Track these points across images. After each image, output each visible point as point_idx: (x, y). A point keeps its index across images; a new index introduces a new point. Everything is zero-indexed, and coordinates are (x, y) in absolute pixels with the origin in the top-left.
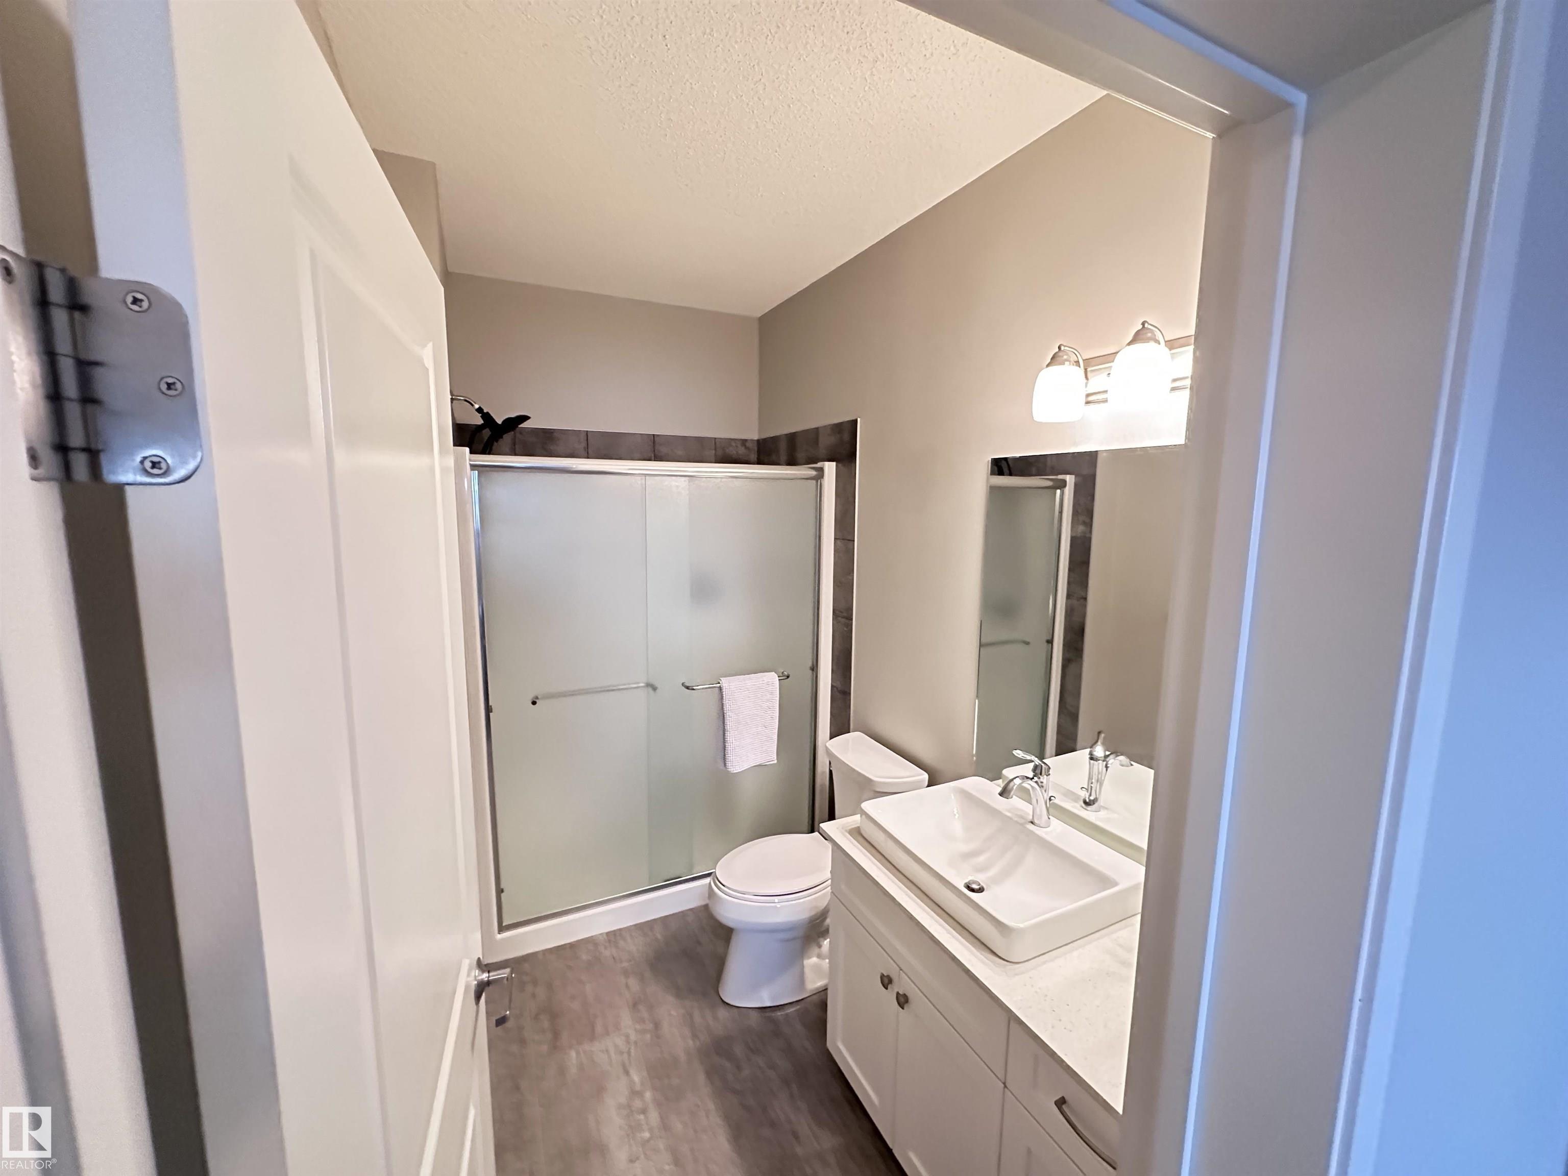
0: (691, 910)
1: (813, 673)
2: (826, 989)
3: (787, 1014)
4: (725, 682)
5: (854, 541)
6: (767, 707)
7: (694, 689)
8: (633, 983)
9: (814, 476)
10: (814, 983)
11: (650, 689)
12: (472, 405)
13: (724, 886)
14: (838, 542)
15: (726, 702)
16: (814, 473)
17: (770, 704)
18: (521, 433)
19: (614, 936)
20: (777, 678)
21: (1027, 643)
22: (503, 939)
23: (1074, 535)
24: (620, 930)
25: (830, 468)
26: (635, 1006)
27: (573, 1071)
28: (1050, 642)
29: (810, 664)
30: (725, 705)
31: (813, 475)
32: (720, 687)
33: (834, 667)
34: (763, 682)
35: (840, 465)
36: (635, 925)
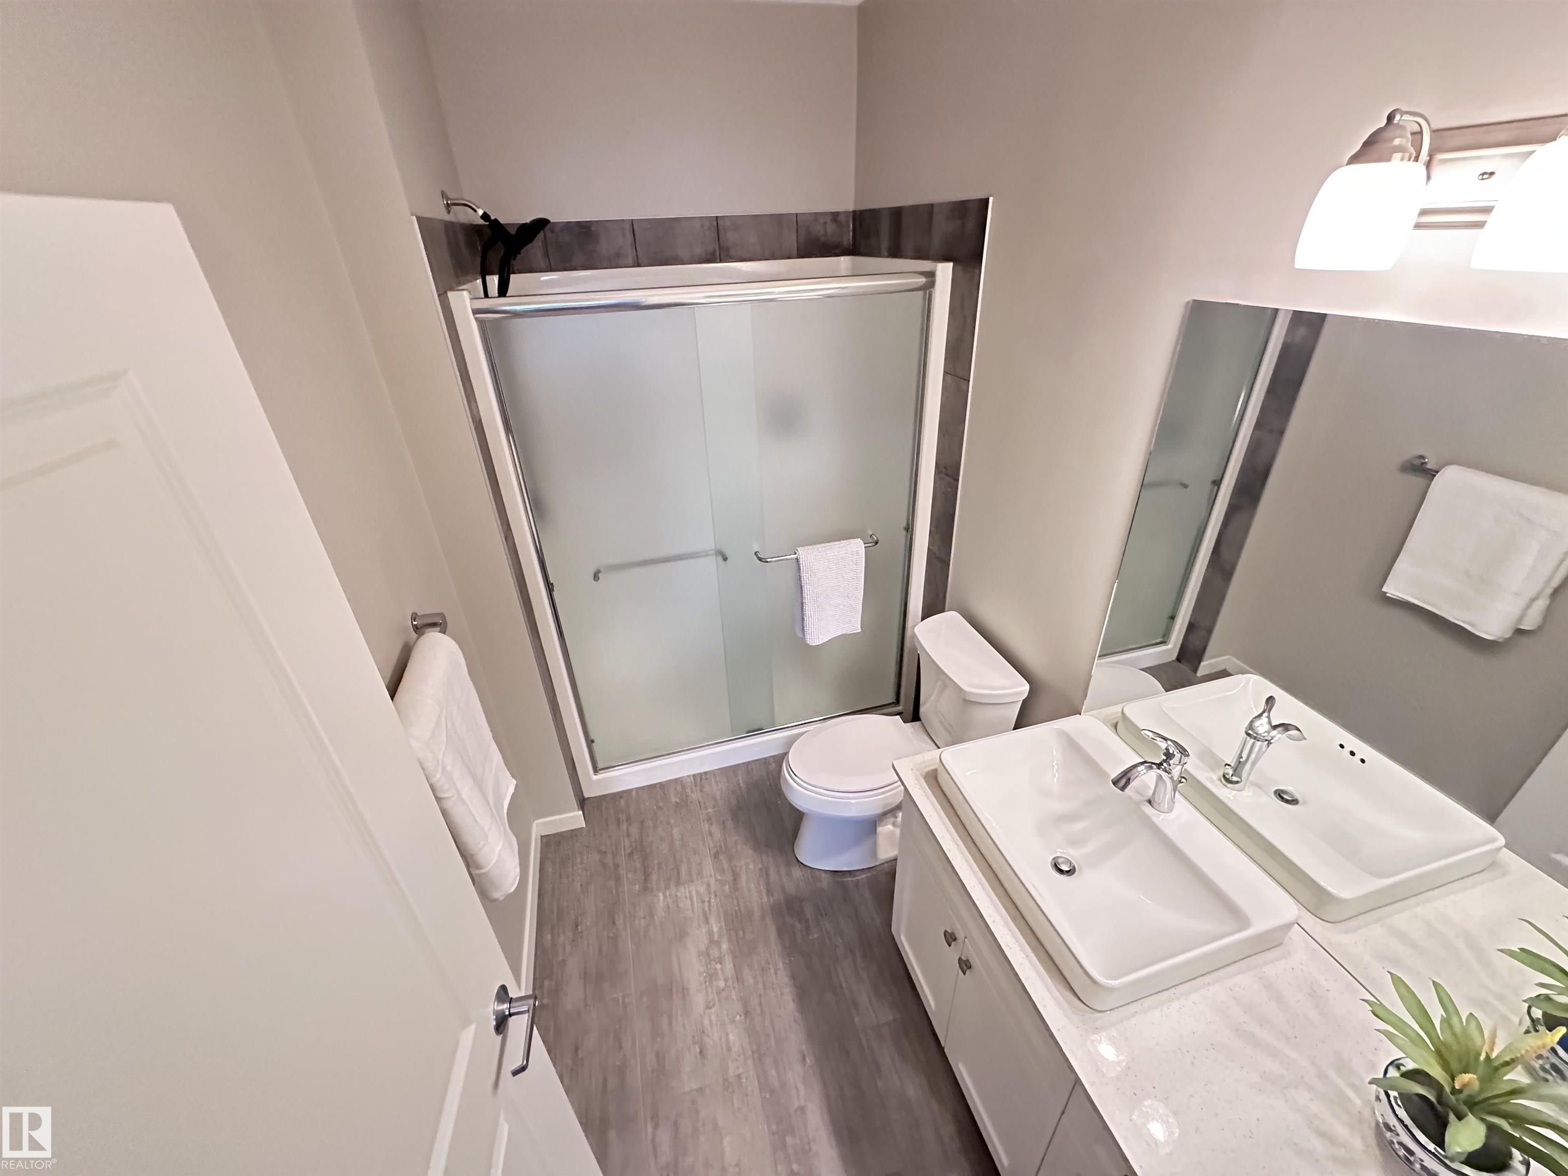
0: (772, 757)
1: (907, 536)
2: (896, 859)
3: (858, 879)
4: (803, 553)
5: (969, 381)
6: (851, 577)
7: (767, 562)
8: (716, 830)
9: (924, 284)
10: (886, 852)
11: (720, 558)
12: (475, 211)
13: (796, 775)
14: (949, 377)
15: (803, 574)
16: (922, 280)
17: (854, 574)
18: (552, 231)
19: (700, 779)
20: (863, 546)
21: (1185, 486)
22: (599, 780)
23: (1289, 340)
24: (706, 773)
25: (945, 271)
26: (716, 856)
27: (660, 912)
28: (1217, 483)
29: (905, 524)
30: (802, 578)
31: (922, 284)
32: (797, 559)
33: (933, 529)
34: (847, 552)
35: (959, 267)
36: (720, 769)
